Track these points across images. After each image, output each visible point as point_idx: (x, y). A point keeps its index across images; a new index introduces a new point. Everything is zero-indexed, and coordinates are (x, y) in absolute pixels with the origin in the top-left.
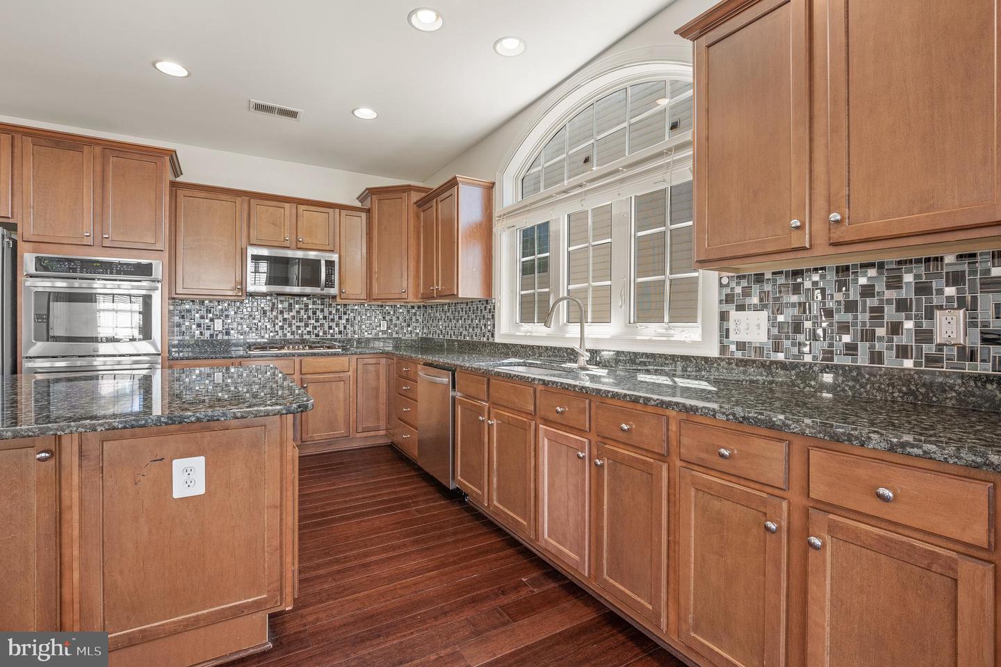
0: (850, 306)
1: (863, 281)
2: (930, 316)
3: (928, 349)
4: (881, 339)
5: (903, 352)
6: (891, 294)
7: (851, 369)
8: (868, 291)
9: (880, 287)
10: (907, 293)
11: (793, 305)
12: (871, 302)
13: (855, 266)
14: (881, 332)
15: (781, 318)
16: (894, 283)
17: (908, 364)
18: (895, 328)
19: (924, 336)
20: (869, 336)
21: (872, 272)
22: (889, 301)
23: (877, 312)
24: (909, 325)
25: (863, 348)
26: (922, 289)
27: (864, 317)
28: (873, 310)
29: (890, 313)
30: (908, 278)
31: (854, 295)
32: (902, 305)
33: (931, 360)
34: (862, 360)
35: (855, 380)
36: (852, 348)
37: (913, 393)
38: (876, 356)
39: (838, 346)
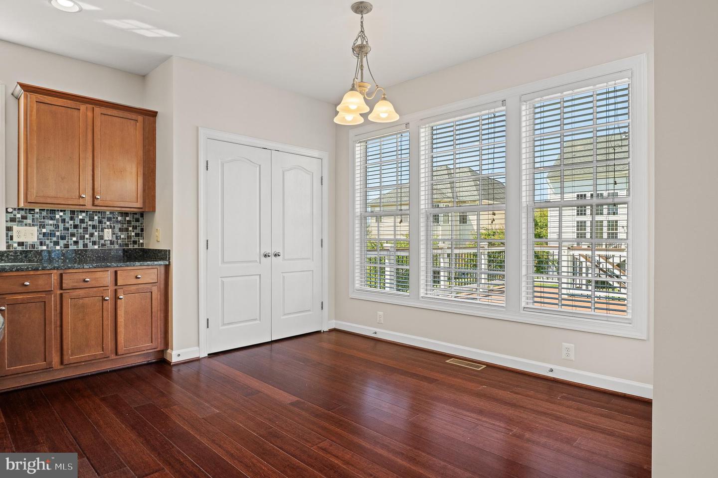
0: (76, 227)
1: (80, 217)
2: (102, 231)
3: (102, 242)
4: (87, 239)
5: (94, 243)
6: (90, 223)
7: (79, 250)
8: (82, 221)
9: (87, 220)
10: (96, 223)
11: (51, 225)
12: (84, 225)
13: (78, 211)
14: (87, 236)
15: (44, 231)
16: (92, 219)
17: (96, 247)
18: (92, 235)
19: (101, 237)
20: (83, 238)
21: (84, 214)
22: (90, 225)
23: (86, 229)
24: (96, 234)
25: (81, 242)
26: (100, 222)
27: (81, 231)
28: (84, 228)
29: (90, 230)
30: (96, 218)
31: (77, 222)
32: (94, 227)
33: (103, 245)
34: (81, 247)
35: (80, 254)
36: (76, 243)
37: (99, 257)
38: (85, 245)
39: (71, 242)
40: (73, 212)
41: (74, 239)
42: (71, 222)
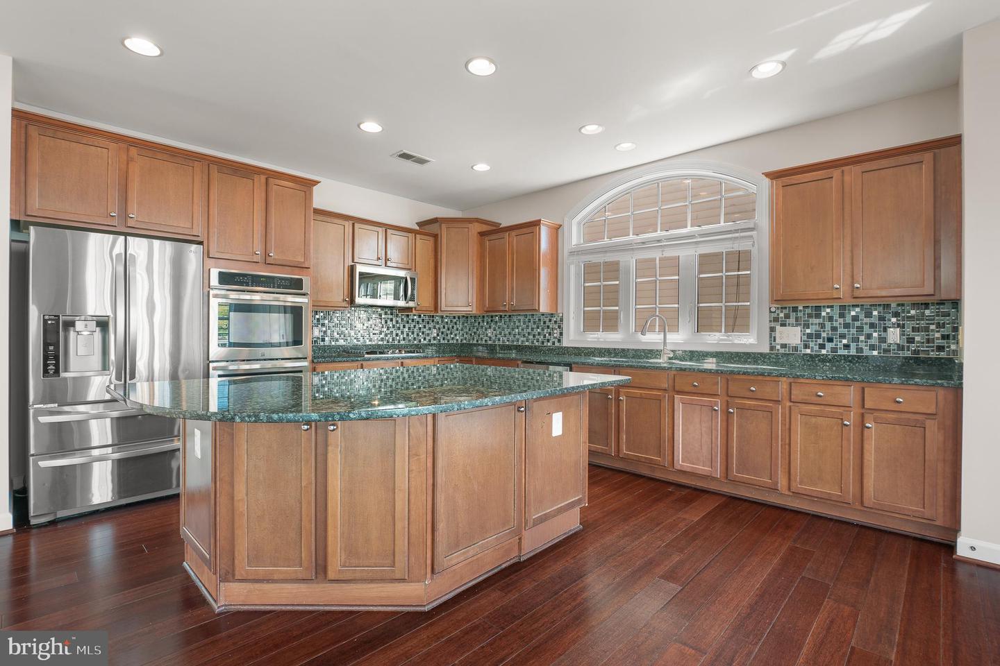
0: (847, 326)
1: (853, 313)
2: (885, 330)
3: (884, 346)
4: (862, 341)
5: (872, 348)
6: (867, 320)
7: (848, 356)
8: (855, 318)
9: (862, 316)
10: (874, 320)
11: (816, 324)
12: (857, 324)
13: (849, 306)
14: (862, 338)
15: (808, 331)
16: (869, 315)
17: (875, 353)
18: (869, 336)
19: (883, 340)
20: (856, 340)
21: (858, 309)
22: (866, 324)
23: (860, 329)
24: (875, 335)
25: (853, 345)
26: (881, 318)
27: (853, 331)
28: (857, 327)
29: (867, 329)
30: (875, 313)
31: (849, 320)
32: (872, 326)
33: (886, 351)
34: (853, 352)
35: (850, 361)
36: (847, 347)
37: (878, 366)
38: (859, 350)
39: (840, 345)
40: (843, 308)
41: (845, 341)
42: (841, 320)
